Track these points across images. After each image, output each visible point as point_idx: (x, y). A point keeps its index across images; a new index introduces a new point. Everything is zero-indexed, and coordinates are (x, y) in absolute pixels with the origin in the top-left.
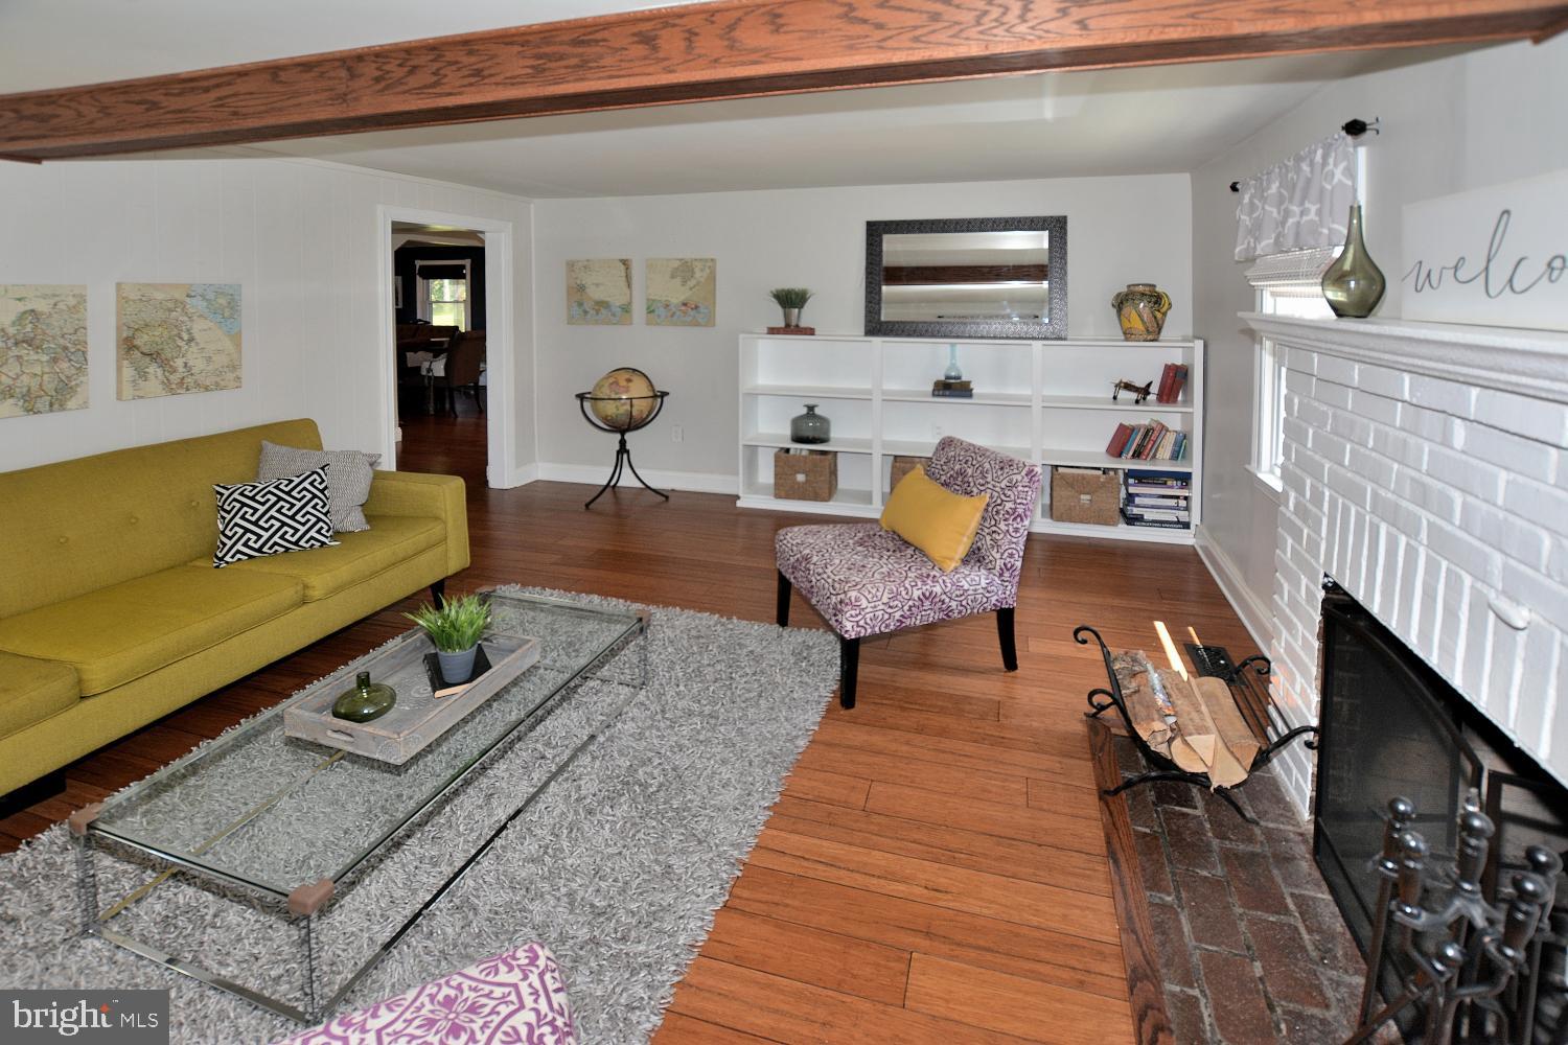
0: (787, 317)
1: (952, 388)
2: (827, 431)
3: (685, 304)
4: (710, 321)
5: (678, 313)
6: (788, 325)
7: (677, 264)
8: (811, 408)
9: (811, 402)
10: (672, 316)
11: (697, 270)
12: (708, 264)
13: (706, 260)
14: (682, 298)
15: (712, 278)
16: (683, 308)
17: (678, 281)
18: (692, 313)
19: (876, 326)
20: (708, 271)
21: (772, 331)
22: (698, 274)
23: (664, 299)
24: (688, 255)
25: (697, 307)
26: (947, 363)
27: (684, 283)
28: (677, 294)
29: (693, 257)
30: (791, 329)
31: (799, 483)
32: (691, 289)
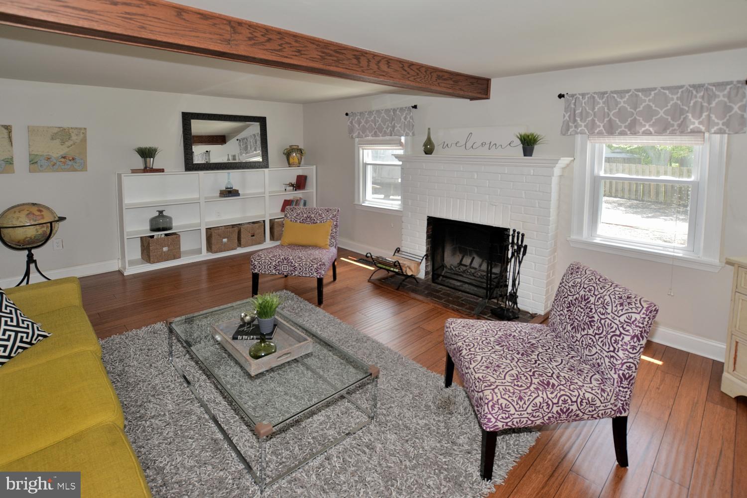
0: (146, 163)
1: (230, 192)
2: (171, 222)
3: (64, 158)
4: (84, 168)
5: (58, 163)
6: (146, 168)
7: (56, 131)
8: (161, 212)
9: (161, 209)
10: (53, 165)
11: (73, 135)
12: (82, 131)
13: (80, 129)
14: (62, 153)
15: (84, 140)
16: (63, 160)
17: (58, 142)
18: (70, 163)
19: (190, 166)
20: (82, 135)
21: (134, 171)
22: (74, 137)
23: (45, 154)
24: (66, 124)
25: (73, 159)
26: (226, 181)
27: (63, 143)
28: (57, 150)
29: (70, 127)
30: (147, 170)
31: (165, 252)
32: (68, 147)
